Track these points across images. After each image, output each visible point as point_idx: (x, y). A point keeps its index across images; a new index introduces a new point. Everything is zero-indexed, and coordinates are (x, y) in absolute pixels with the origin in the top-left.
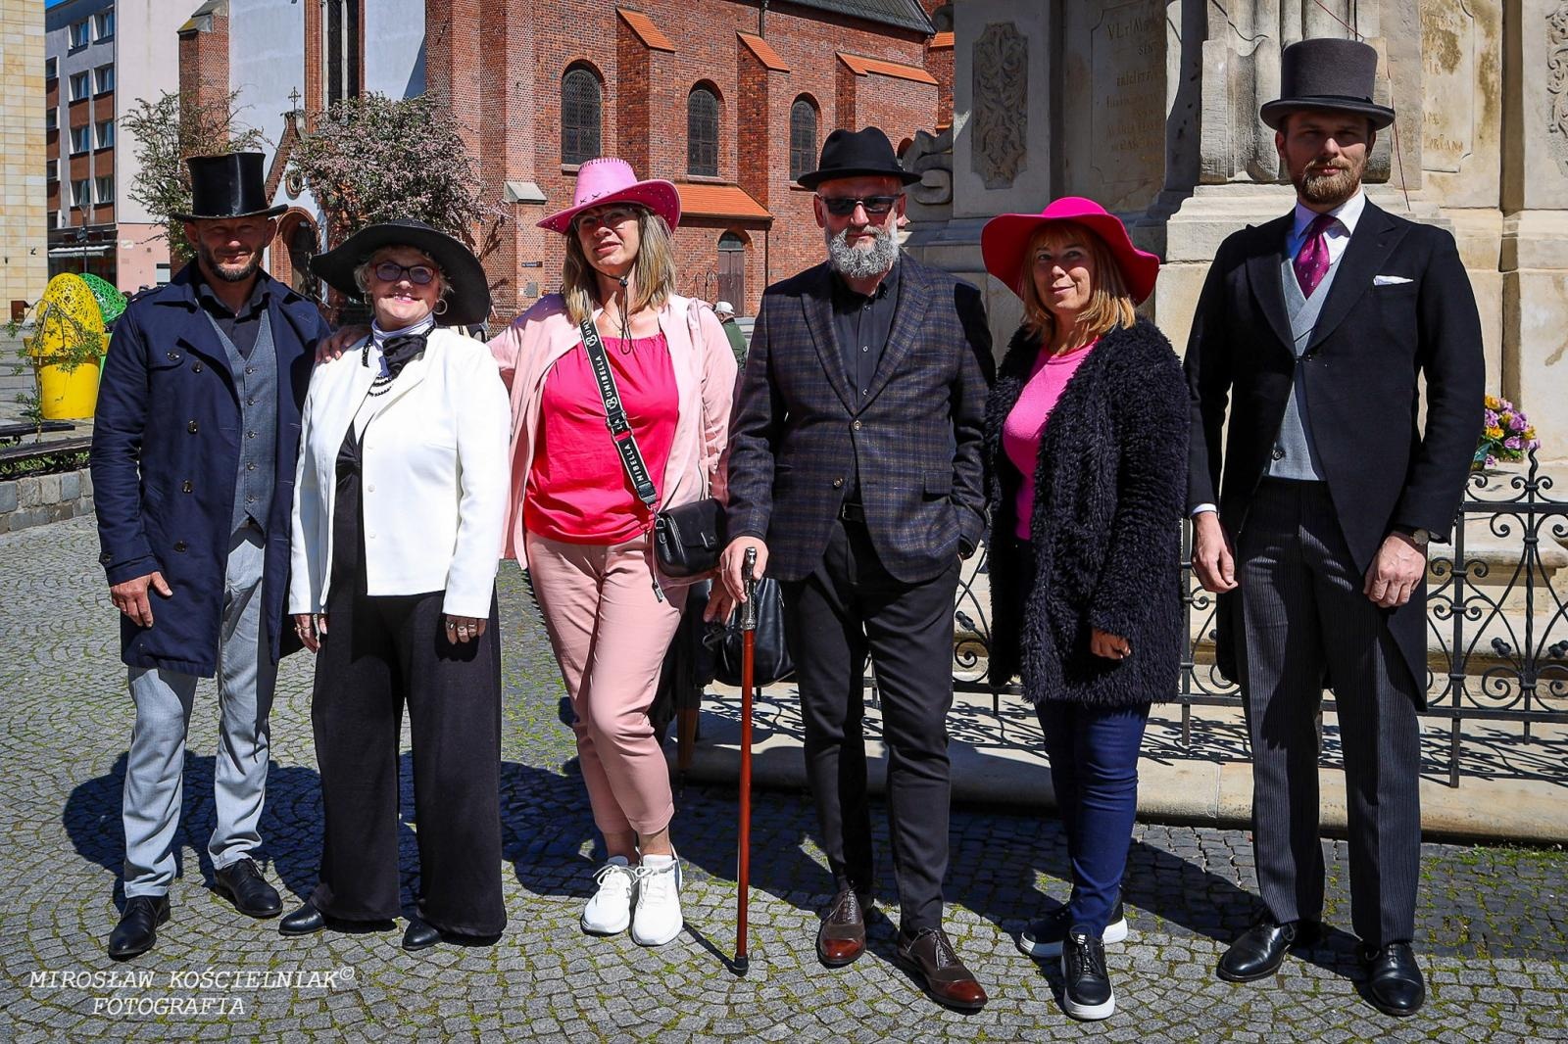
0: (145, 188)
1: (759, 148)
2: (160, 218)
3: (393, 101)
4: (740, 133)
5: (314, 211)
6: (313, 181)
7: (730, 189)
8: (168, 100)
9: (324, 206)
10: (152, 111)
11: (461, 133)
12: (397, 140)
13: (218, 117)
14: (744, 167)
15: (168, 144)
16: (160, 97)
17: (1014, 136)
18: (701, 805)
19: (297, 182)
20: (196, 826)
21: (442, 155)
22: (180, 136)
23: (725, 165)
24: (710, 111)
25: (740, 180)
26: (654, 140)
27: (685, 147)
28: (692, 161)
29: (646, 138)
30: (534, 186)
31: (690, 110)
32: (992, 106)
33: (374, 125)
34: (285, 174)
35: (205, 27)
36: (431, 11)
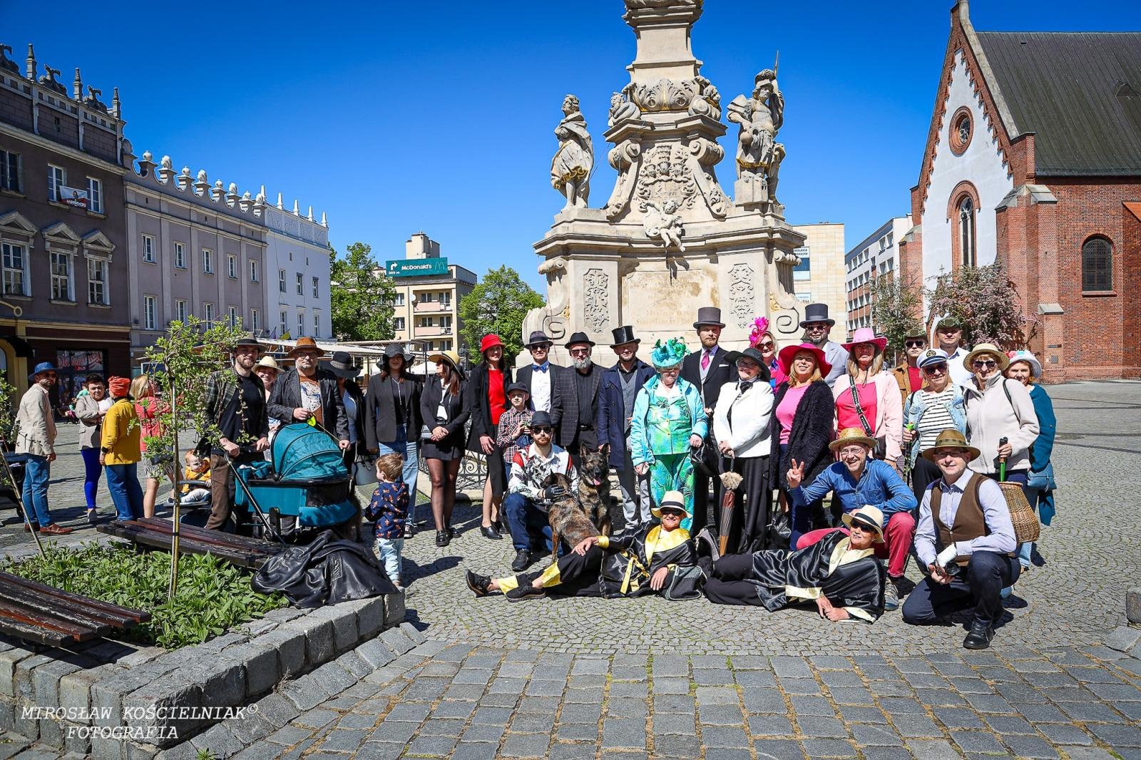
30: (1057, 305)
35: (910, 240)
36: (999, 221)
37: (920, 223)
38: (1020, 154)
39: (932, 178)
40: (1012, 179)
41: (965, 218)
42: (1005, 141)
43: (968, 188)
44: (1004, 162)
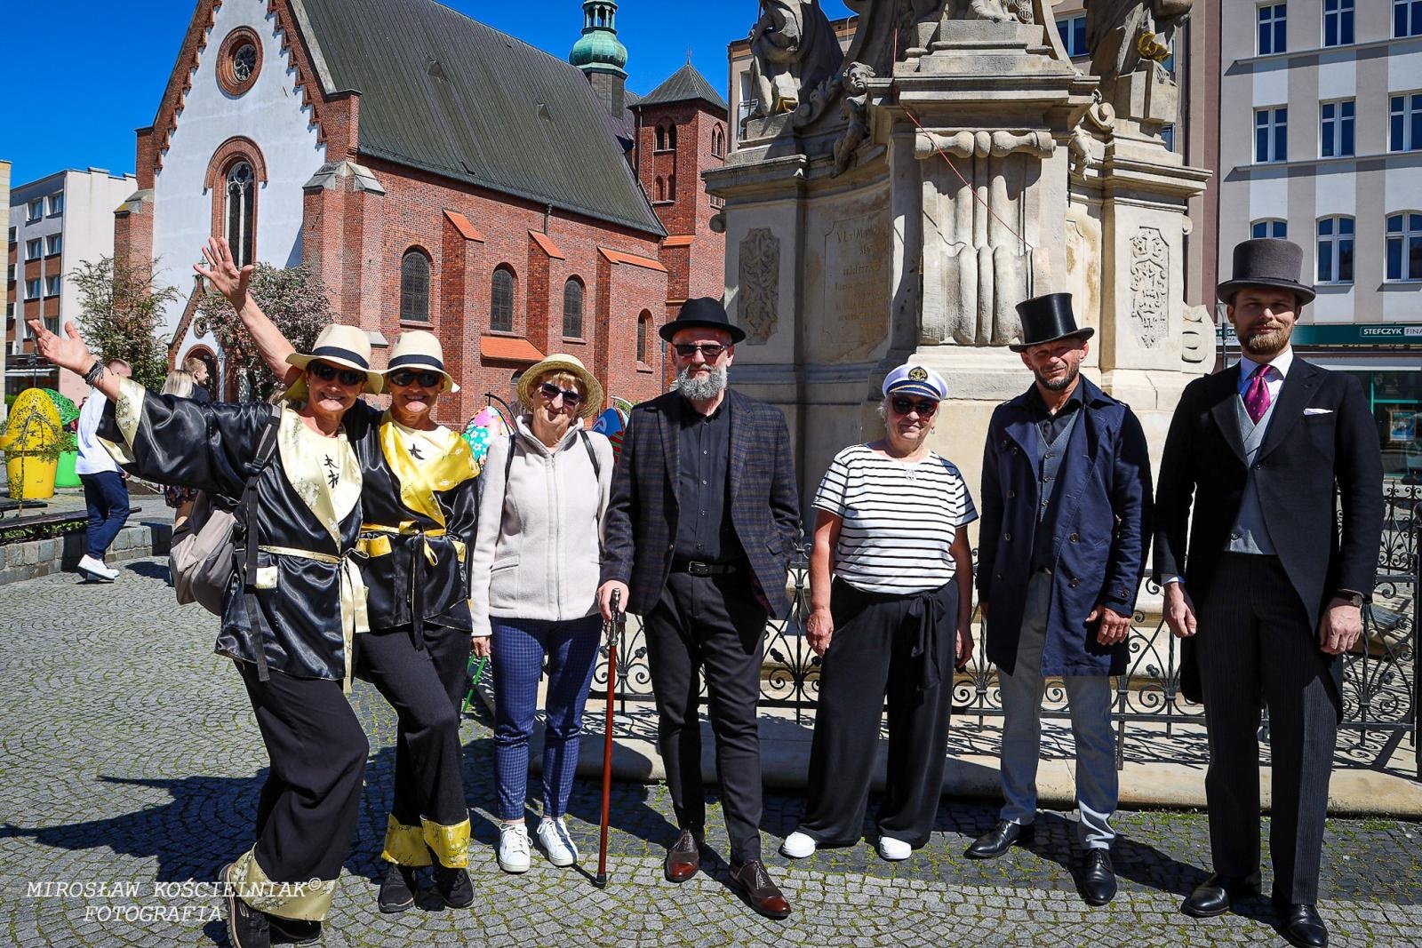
0: (86, 327)
1: (542, 313)
2: (96, 349)
3: (278, 269)
4: (529, 302)
5: (215, 348)
6: (215, 326)
7: (520, 340)
8: (106, 262)
9: (223, 344)
10: (93, 270)
11: (327, 294)
12: (280, 298)
13: (144, 276)
14: (530, 325)
15: (105, 293)
16: (100, 260)
17: (768, 308)
18: (584, 795)
19: (203, 326)
20: (191, 819)
21: (313, 310)
22: (114, 289)
23: (517, 323)
24: (507, 285)
25: (528, 335)
26: (467, 305)
27: (489, 310)
28: (493, 320)
29: (461, 303)
30: (380, 334)
31: (493, 284)
32: (753, 286)
33: (263, 286)
34: (194, 320)
35: (135, 209)
36: (308, 206)
37: (151, 186)
38: (340, 117)
39: (179, 121)
40: (323, 150)
41: (235, 192)
42: (316, 93)
43: (247, 148)
44: (313, 123)
